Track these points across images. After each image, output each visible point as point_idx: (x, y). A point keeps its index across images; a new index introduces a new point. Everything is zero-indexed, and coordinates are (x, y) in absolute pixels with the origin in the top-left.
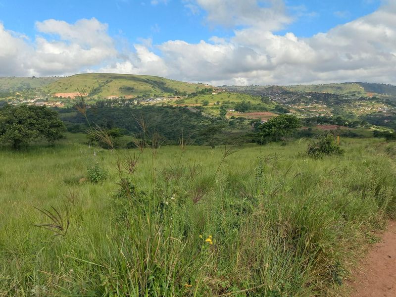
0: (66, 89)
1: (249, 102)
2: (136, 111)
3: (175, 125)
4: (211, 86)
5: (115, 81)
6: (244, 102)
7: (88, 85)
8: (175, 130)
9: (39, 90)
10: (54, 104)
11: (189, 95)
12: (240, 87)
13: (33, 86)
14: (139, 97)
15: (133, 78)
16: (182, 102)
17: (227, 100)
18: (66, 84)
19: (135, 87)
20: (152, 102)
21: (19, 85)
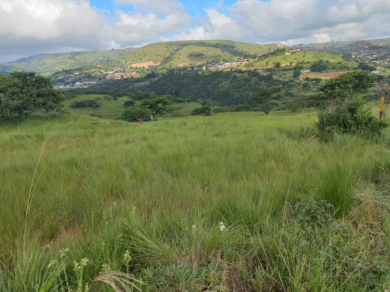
0: (141, 59)
1: (327, 61)
2: (204, 77)
3: (243, 90)
4: (285, 46)
5: (185, 48)
6: (321, 61)
7: (160, 55)
8: (243, 95)
9: (118, 62)
10: (130, 75)
11: (260, 57)
12: (318, 45)
13: (112, 58)
14: (208, 63)
15: (201, 44)
16: (251, 64)
17: (301, 60)
18: (141, 54)
19: (205, 53)
20: (220, 68)
21: (101, 58)
